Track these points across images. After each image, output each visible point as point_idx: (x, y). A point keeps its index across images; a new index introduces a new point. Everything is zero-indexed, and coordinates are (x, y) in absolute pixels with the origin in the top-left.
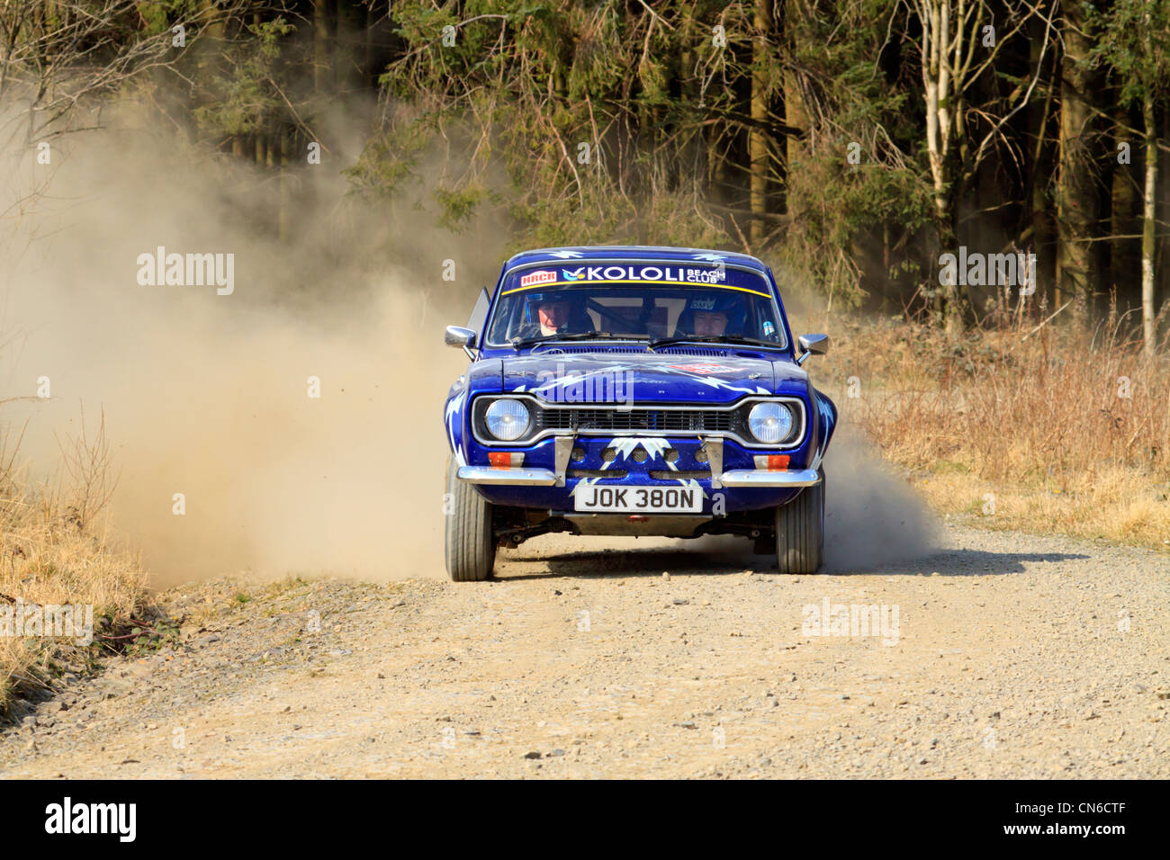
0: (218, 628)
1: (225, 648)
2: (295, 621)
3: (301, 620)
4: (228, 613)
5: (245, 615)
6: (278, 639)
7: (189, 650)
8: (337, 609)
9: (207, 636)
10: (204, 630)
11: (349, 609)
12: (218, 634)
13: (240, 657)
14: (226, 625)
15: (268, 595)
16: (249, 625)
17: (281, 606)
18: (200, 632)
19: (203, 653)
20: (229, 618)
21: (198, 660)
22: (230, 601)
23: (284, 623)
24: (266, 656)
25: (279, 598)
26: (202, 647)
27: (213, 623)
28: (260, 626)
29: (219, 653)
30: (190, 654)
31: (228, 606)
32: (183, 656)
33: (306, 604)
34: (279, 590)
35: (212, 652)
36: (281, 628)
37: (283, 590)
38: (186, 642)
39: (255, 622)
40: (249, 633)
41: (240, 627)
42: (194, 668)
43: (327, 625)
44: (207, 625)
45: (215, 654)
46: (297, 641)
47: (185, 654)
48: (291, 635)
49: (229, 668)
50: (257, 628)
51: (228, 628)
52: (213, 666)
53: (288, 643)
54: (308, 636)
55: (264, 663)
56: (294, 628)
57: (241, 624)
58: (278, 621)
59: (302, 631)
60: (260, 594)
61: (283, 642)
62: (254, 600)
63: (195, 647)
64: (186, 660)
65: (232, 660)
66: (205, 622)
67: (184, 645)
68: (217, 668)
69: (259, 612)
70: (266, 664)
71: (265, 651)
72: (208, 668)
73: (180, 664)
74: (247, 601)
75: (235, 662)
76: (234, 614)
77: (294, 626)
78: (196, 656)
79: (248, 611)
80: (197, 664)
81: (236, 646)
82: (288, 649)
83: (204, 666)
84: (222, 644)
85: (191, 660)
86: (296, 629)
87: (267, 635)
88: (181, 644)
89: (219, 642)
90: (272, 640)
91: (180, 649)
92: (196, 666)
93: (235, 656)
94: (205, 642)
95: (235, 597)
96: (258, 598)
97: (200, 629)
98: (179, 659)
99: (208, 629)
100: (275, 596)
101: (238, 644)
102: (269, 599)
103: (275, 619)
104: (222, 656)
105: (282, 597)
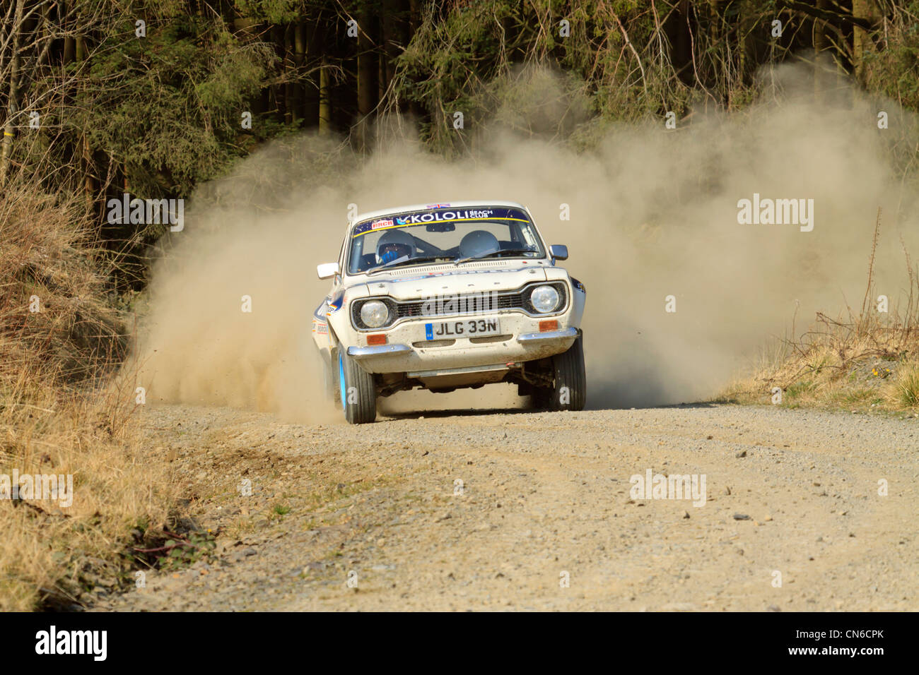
0: (255, 541)
1: (263, 562)
2: (336, 534)
3: (342, 533)
4: (266, 525)
5: (283, 527)
6: (318, 553)
7: (224, 563)
8: (380, 522)
9: (243, 549)
10: (240, 543)
11: (393, 522)
12: (255, 548)
13: (279, 571)
14: (264, 538)
15: (308, 507)
16: (288, 539)
17: (321, 519)
18: (236, 545)
19: (239, 567)
20: (267, 531)
21: (235, 575)
22: (267, 512)
23: (325, 537)
24: (306, 570)
25: (319, 510)
26: (238, 561)
27: (250, 536)
28: (299, 539)
29: (256, 567)
30: (226, 568)
31: (266, 518)
32: (218, 570)
33: (347, 517)
34: (318, 501)
35: (249, 566)
36: (322, 541)
37: (323, 502)
38: (222, 556)
39: (294, 536)
40: (288, 546)
41: (278, 540)
42: (231, 583)
43: (370, 539)
44: (243, 538)
45: (253, 569)
46: (339, 555)
47: (221, 568)
48: (332, 549)
49: (267, 583)
50: (297, 542)
51: (265, 541)
52: (250, 581)
53: (329, 557)
54: (350, 550)
55: (304, 578)
56: (335, 542)
57: (279, 537)
58: (318, 534)
59: (343, 544)
60: (299, 506)
61: (324, 556)
62: (293, 512)
63: (231, 560)
64: (222, 575)
65: (271, 575)
66: (241, 535)
67: (220, 559)
68: (255, 582)
69: (298, 525)
70: (306, 579)
71: (305, 566)
72: (245, 583)
73: (216, 579)
74: (285, 513)
75: (273, 577)
76: (272, 526)
77: (335, 539)
78: (231, 569)
79: (287, 523)
80: (233, 578)
81: (274, 560)
82: (329, 564)
83: (240, 581)
84: (259, 558)
85: (228, 574)
86: (337, 543)
87: (307, 549)
88: (216, 558)
89: (257, 556)
90: (312, 554)
91: (215, 562)
92: (232, 580)
93: (273, 570)
94: (241, 555)
95: (273, 509)
96: (297, 510)
97: (236, 542)
98: (215, 573)
99: (244, 543)
100: (314, 508)
101: (277, 558)
102: (308, 511)
103: (315, 532)
104: (260, 570)
105: (322, 510)
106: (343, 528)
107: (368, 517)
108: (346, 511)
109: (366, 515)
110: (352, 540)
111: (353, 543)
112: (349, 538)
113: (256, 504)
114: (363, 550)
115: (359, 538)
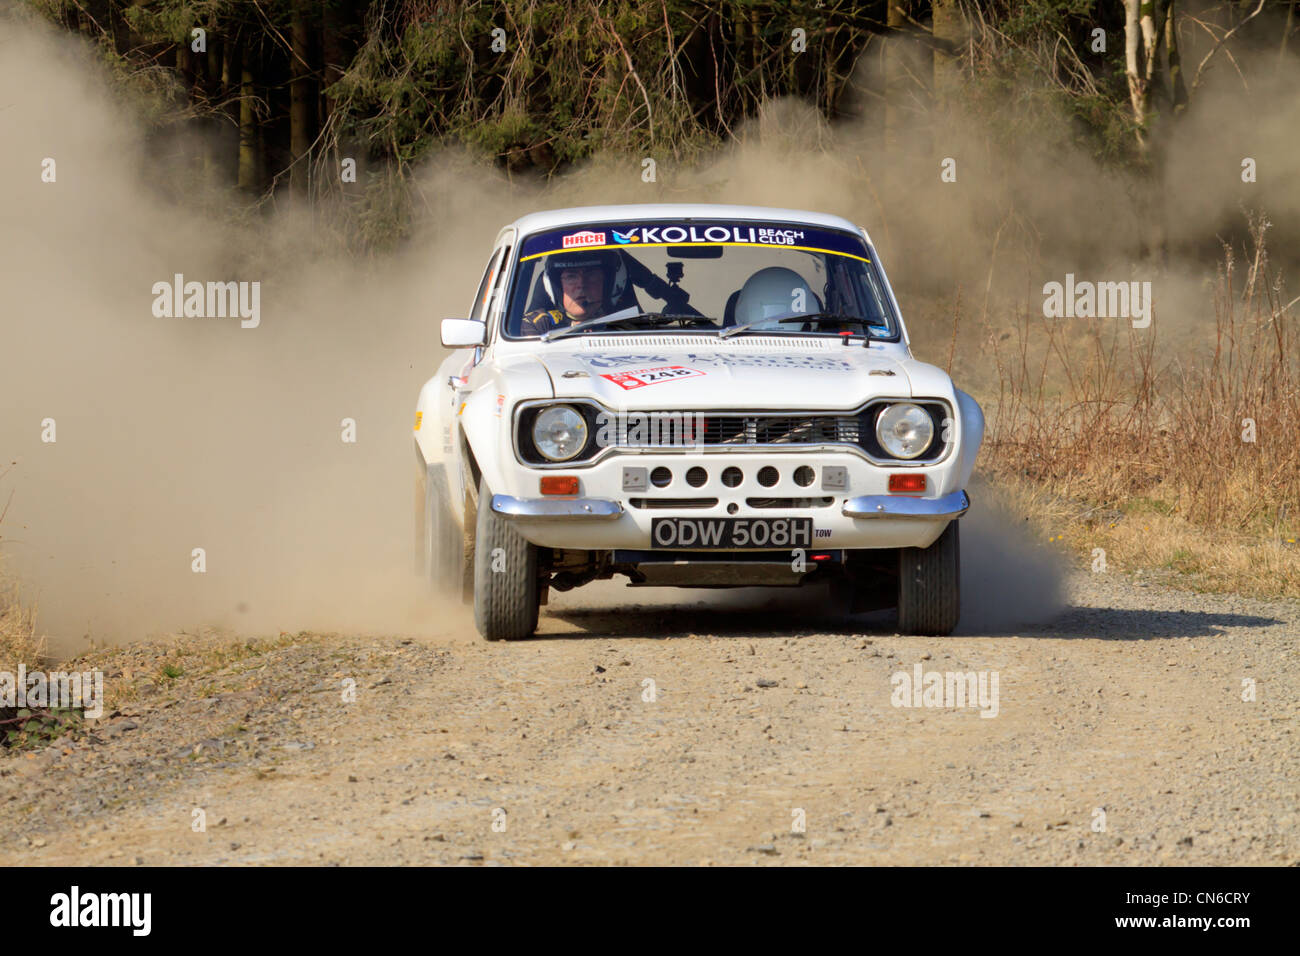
0: (136, 711)
1: (145, 739)
2: (240, 703)
3: (249, 702)
4: (152, 691)
5: (175, 695)
6: (216, 728)
7: (95, 740)
8: (298, 687)
9: (120, 722)
10: (118, 714)
11: (313, 688)
12: (136, 720)
13: (164, 751)
14: (147, 708)
15: (207, 668)
16: (178, 709)
17: (222, 683)
18: (112, 717)
19: (114, 746)
20: (153, 698)
21: (107, 755)
22: (155, 675)
23: (226, 706)
24: (198, 749)
25: (221, 672)
26: (113, 737)
27: (131, 705)
28: (193, 709)
29: (135, 745)
30: (96, 746)
31: (152, 683)
32: (85, 749)
33: (256, 681)
34: (221, 661)
35: (126, 744)
36: (222, 712)
37: (227, 661)
38: (92, 731)
39: (187, 705)
40: (177, 719)
41: (166, 711)
42: (102, 766)
43: (283, 709)
44: (122, 708)
45: (130, 747)
46: (242, 730)
47: (90, 746)
48: (234, 723)
49: (147, 765)
50: (190, 712)
51: (149, 712)
52: (125, 763)
53: (229, 733)
54: (257, 724)
55: (195, 759)
56: (238, 713)
57: (167, 707)
58: (217, 702)
59: (248, 716)
60: (196, 667)
61: (222, 731)
62: (187, 674)
63: (103, 736)
64: (90, 755)
65: (153, 755)
66: (119, 704)
67: (89, 734)
68: (131, 765)
69: (193, 691)
70: (197, 761)
71: (197, 744)
72: (118, 766)
73: (83, 760)
74: (177, 676)
75: (156, 758)
76: (160, 693)
77: (238, 710)
78: (104, 749)
79: (179, 689)
80: (105, 760)
81: (159, 736)
82: (228, 742)
83: (113, 763)
84: (140, 733)
85: (98, 754)
86: (242, 715)
87: (203, 722)
88: (84, 733)
89: (137, 730)
90: (208, 728)
91: (83, 739)
92: (103, 762)
93: (157, 748)
94: (118, 730)
95: (161, 671)
96: (193, 672)
97: (113, 712)
98: (81, 753)
99: (123, 714)
100: (215, 669)
101: (163, 733)
102: (207, 673)
103: (213, 700)
104: (139, 749)
105: (225, 671)
106: (250, 694)
107: (283, 681)
108: (257, 674)
109: (281, 678)
110: (261, 711)
111: (263, 714)
112: (257, 708)
113: (143, 665)
114: (274, 723)
115: (269, 708)
